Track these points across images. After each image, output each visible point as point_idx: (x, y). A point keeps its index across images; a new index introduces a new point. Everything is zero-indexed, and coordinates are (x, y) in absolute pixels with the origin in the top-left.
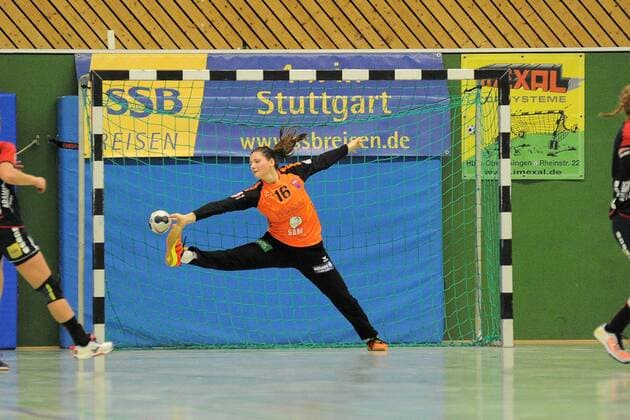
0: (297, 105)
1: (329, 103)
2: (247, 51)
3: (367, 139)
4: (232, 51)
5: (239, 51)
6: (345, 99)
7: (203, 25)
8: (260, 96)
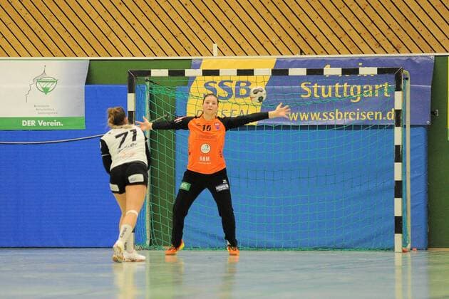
0: (327, 92)
1: (348, 89)
2: (304, 56)
3: (372, 114)
4: (293, 56)
5: (298, 56)
6: (359, 87)
7: (274, 39)
8: (303, 86)
